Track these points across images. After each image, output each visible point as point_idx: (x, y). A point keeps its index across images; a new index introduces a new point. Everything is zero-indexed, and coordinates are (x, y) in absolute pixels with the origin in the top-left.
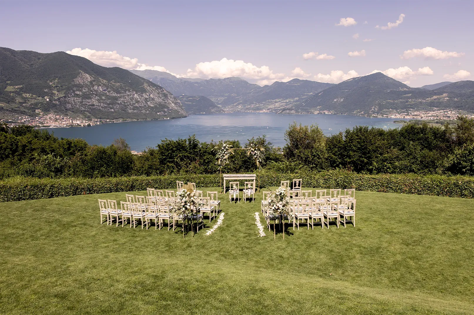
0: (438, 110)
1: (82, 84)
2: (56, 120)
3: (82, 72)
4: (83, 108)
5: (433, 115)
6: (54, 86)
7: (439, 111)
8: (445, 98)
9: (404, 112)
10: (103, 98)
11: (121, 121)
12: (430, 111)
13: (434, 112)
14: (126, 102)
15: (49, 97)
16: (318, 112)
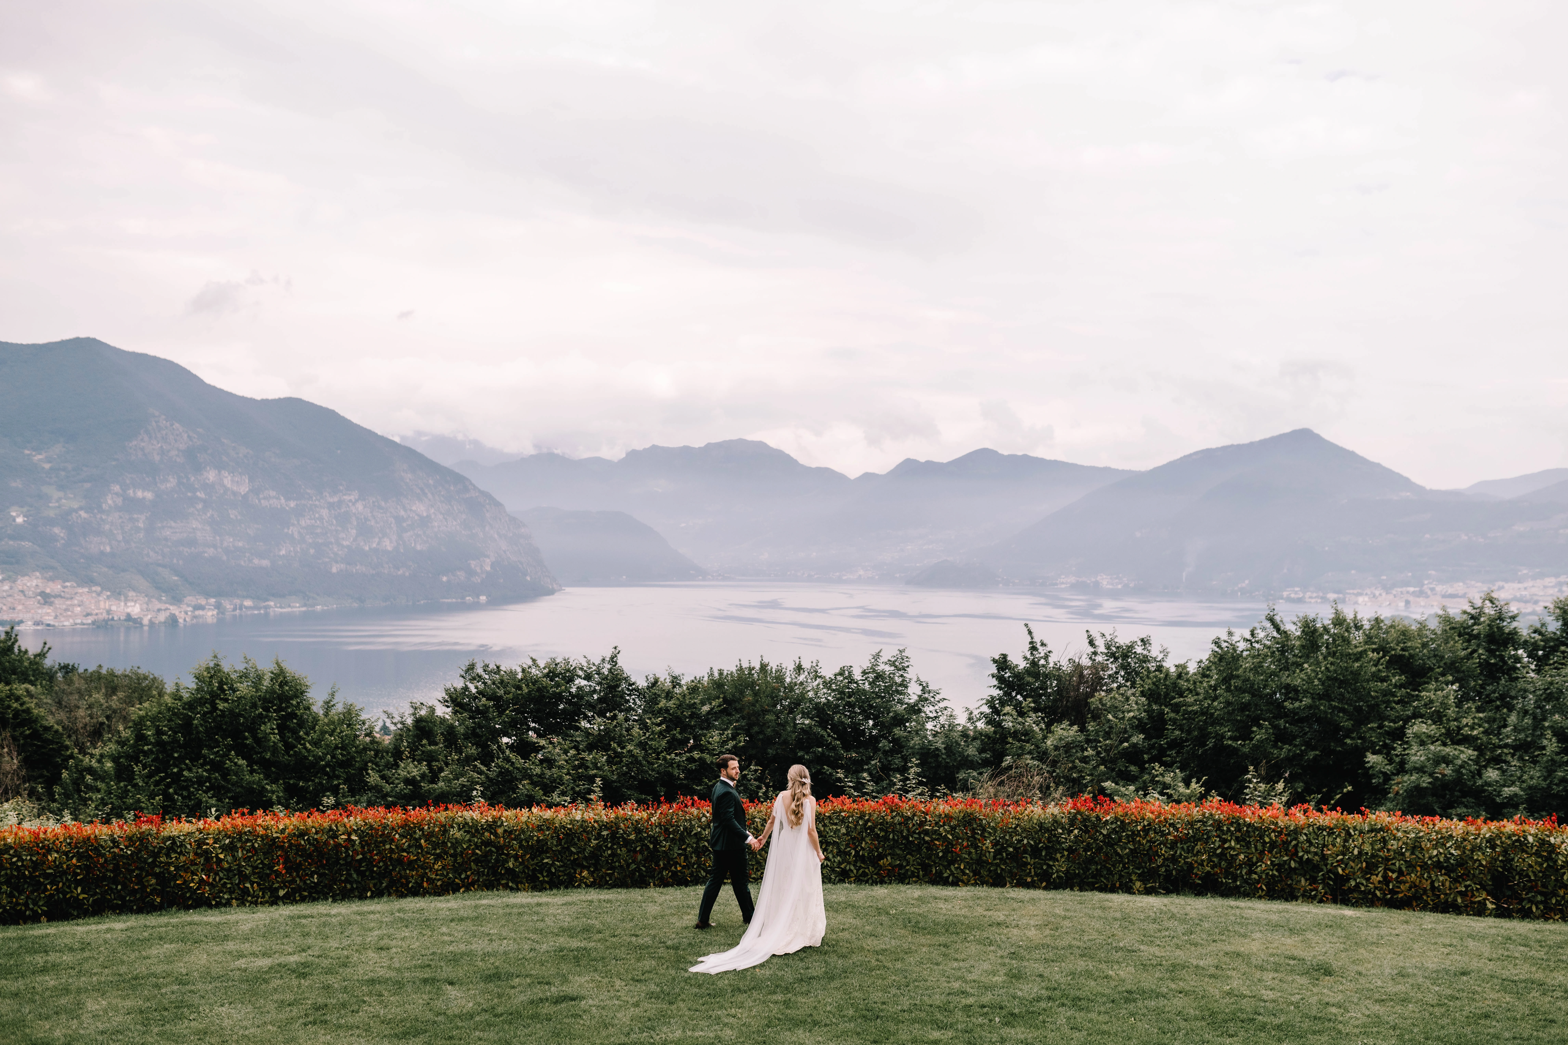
0: (1534, 578)
1: (157, 458)
2: (46, 599)
3: (157, 413)
4: (151, 553)
5: (1518, 595)
6: (47, 466)
7: (1539, 583)
8: (1561, 531)
9: (1407, 584)
10: (233, 514)
11: (297, 607)
12: (1506, 581)
13: (1520, 585)
14: (319, 531)
15: (25, 509)
16: (1072, 579)
